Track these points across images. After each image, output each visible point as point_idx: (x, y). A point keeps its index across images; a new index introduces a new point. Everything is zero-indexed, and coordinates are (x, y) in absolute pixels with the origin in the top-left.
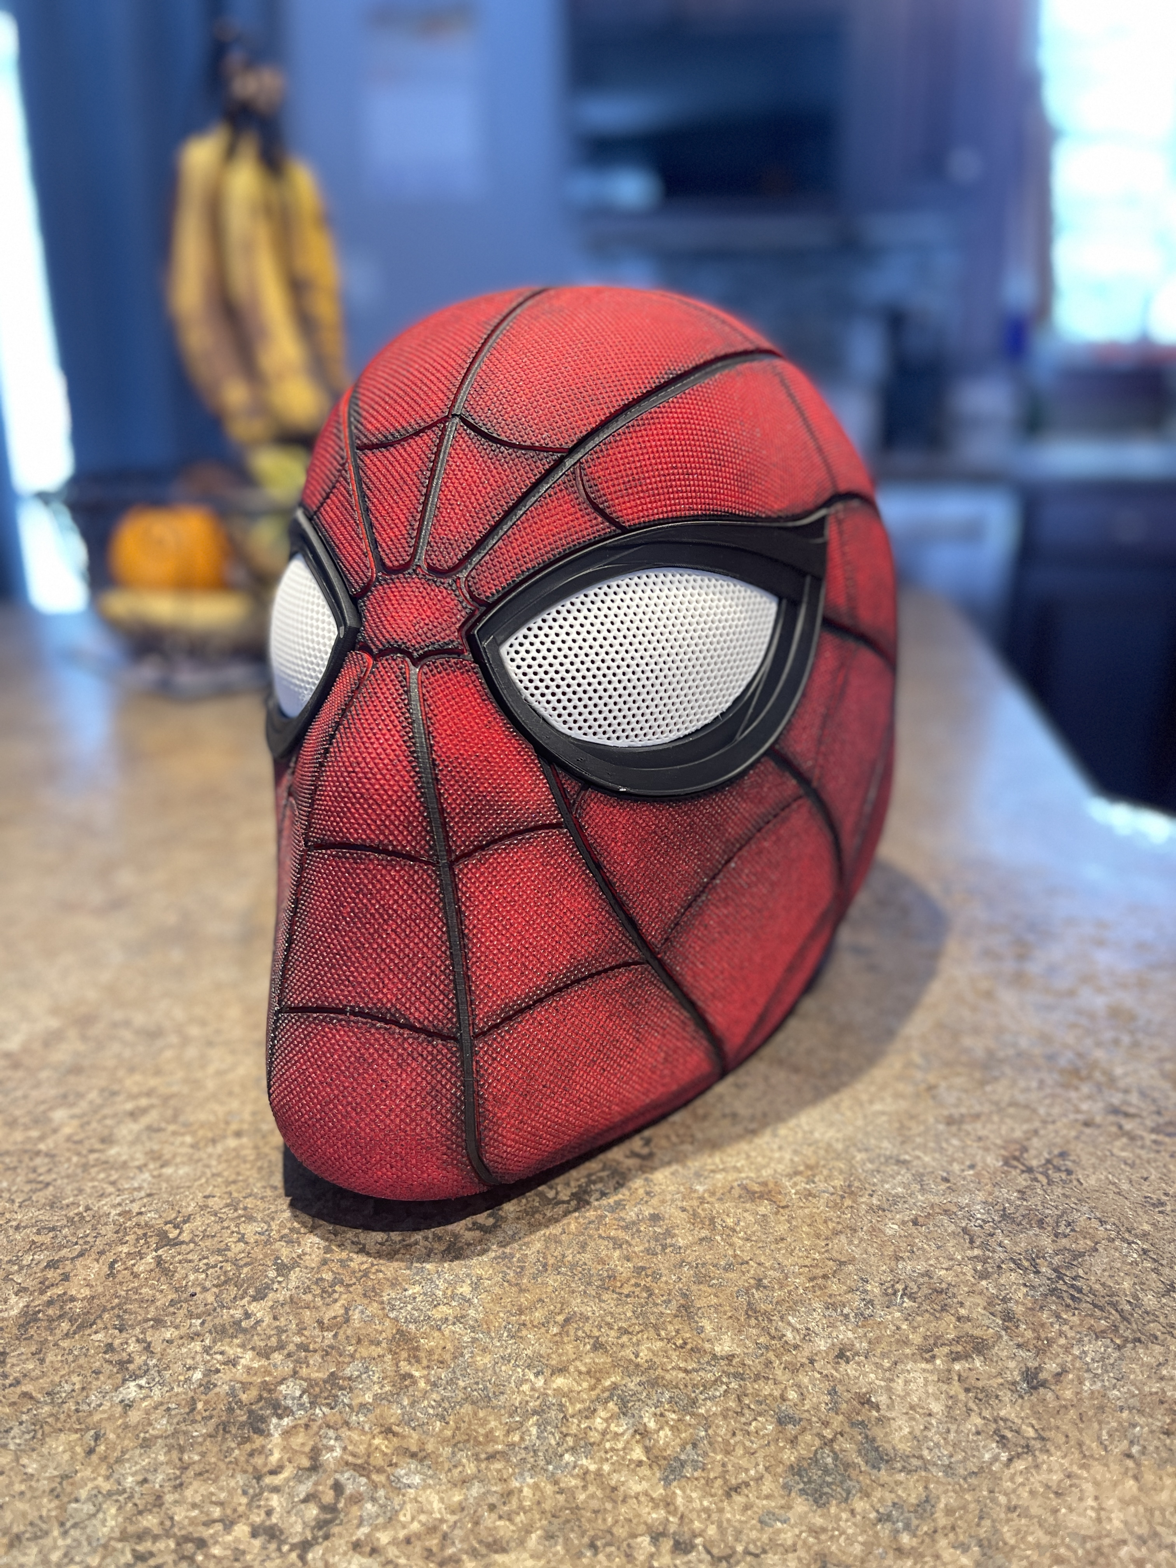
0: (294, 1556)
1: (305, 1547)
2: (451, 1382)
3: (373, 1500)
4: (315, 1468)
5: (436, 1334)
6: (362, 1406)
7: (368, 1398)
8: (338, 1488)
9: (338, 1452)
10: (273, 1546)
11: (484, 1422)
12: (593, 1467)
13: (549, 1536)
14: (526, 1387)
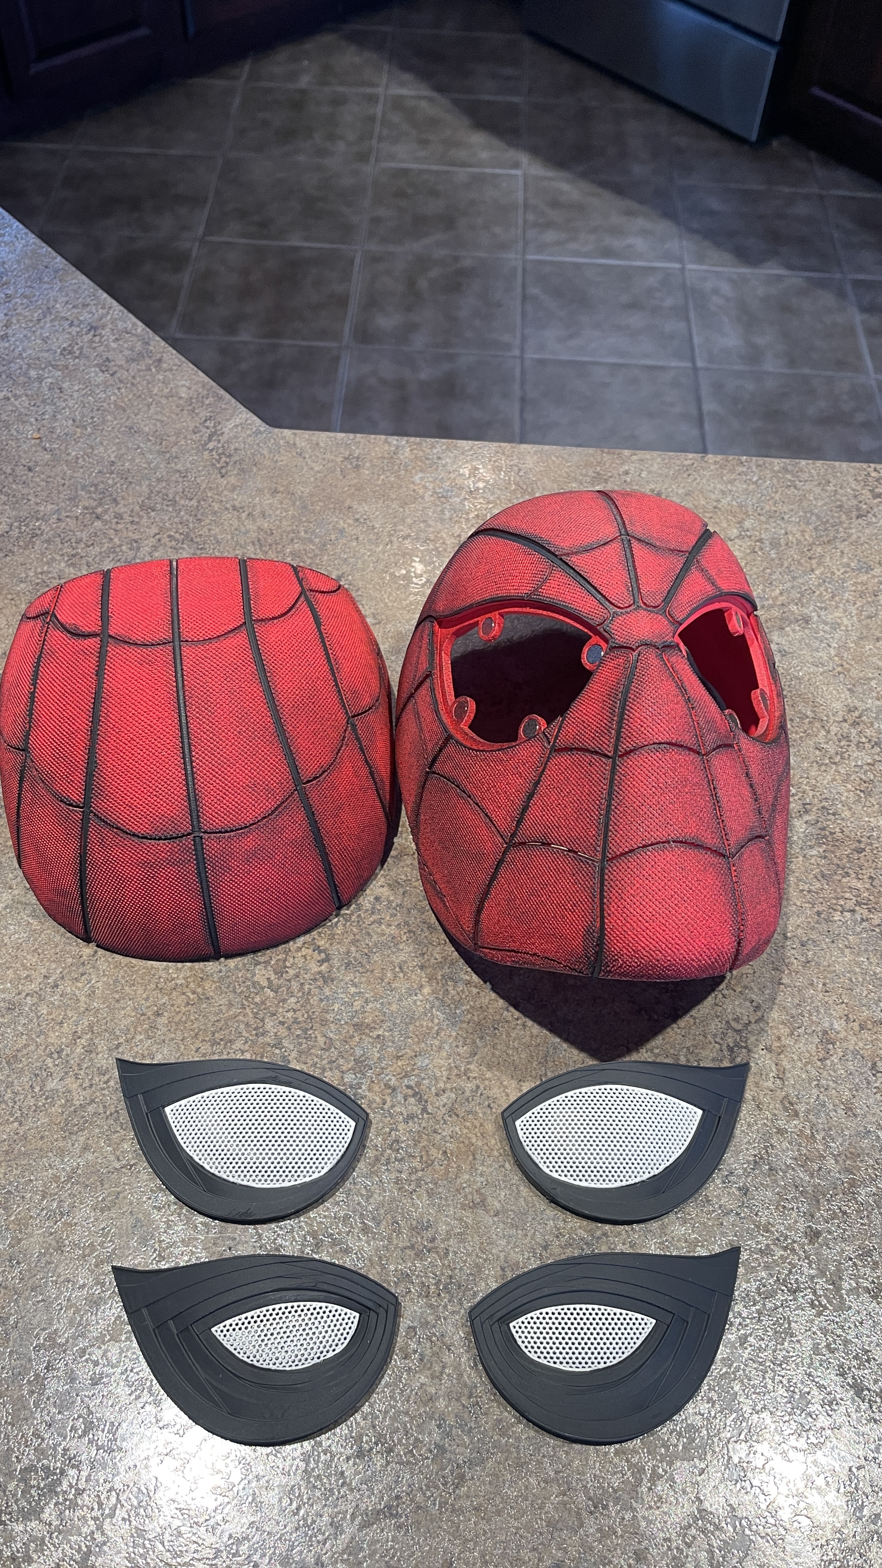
0: (425, 1115)
1: (424, 1110)
2: (394, 1024)
3: (424, 1079)
4: (394, 1090)
5: (367, 1014)
6: (379, 1058)
7: (377, 1055)
8: (408, 1087)
9: (394, 1079)
10: (416, 1120)
11: (422, 1026)
12: (468, 1007)
13: (482, 1038)
14: (418, 1003)
